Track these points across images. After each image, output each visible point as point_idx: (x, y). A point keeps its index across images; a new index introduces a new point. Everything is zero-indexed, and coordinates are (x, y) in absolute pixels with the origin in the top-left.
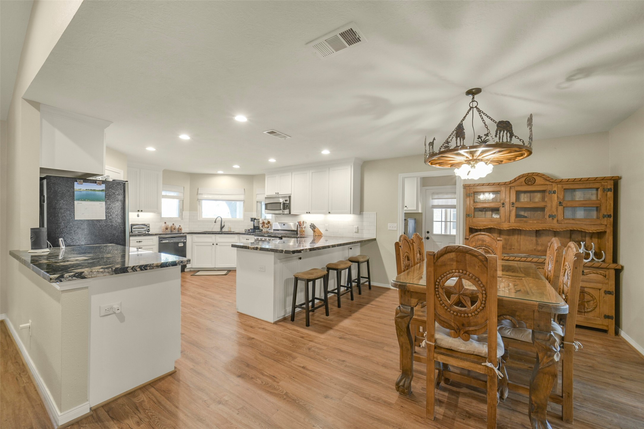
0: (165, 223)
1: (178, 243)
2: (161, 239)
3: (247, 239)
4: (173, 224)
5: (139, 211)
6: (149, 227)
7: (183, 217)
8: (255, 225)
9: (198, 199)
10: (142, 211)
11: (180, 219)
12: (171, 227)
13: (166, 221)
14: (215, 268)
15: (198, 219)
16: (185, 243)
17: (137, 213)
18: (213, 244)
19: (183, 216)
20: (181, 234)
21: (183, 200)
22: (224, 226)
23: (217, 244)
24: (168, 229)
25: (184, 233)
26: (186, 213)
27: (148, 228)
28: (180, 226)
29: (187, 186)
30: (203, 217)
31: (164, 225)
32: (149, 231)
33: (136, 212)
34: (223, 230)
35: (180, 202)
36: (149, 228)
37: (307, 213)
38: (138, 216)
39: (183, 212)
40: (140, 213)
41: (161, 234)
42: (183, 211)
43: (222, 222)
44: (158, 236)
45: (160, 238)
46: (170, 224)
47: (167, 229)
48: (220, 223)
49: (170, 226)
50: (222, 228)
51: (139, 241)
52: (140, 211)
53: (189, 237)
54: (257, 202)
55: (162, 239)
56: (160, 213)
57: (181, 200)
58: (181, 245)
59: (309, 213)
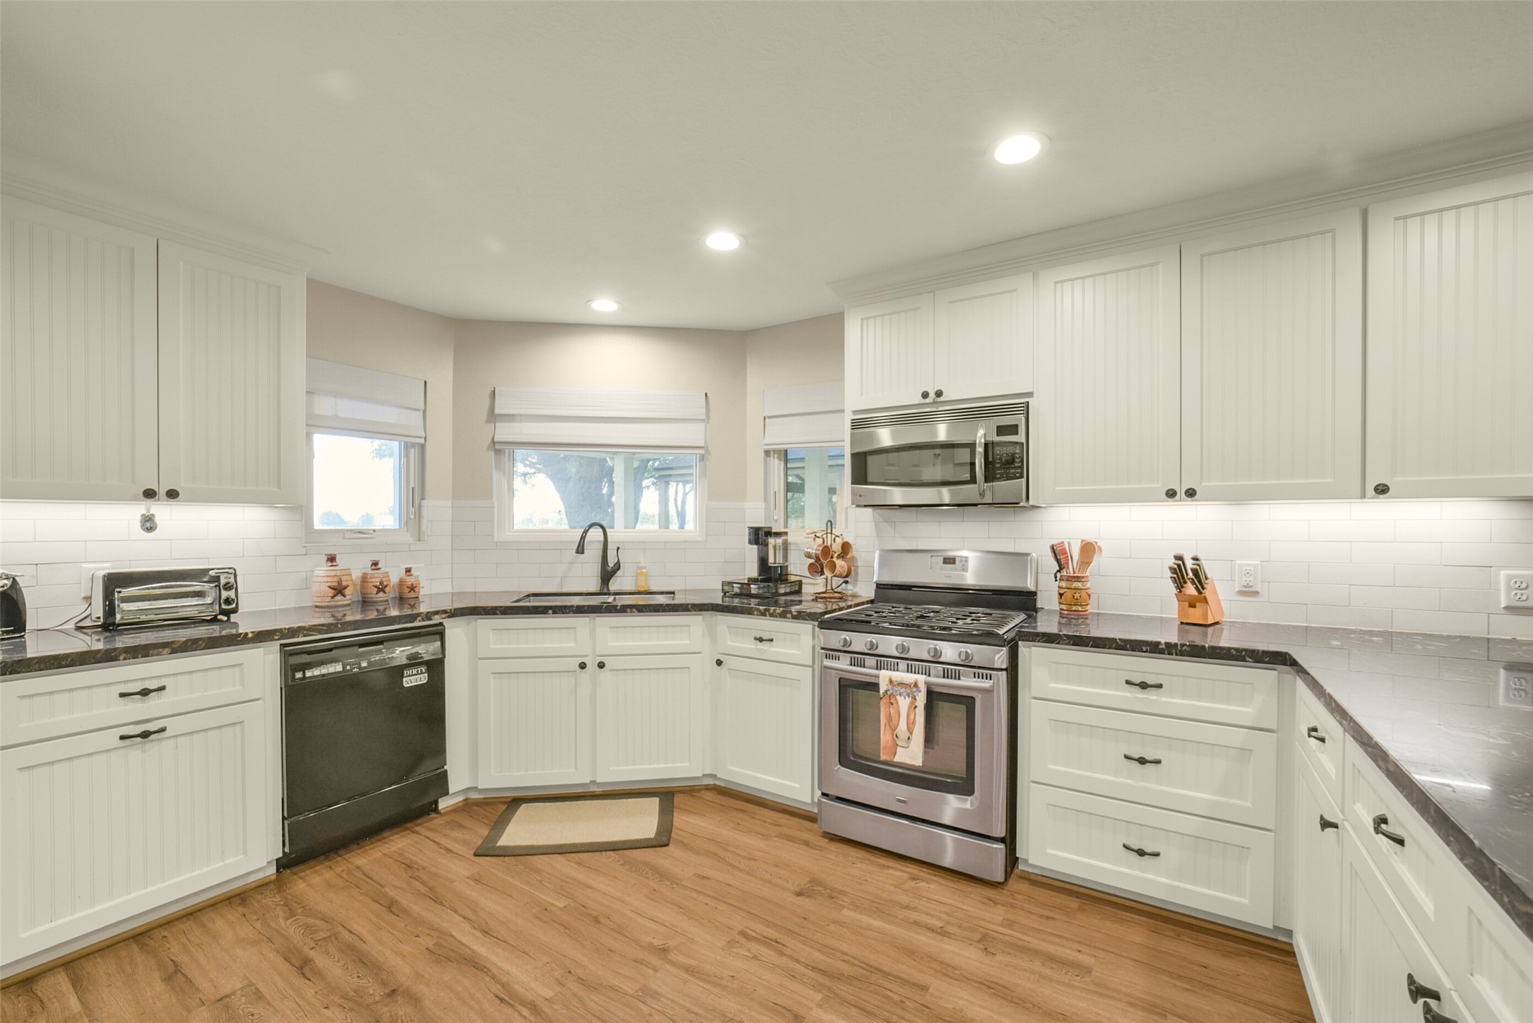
0: (332, 559)
1: (399, 671)
2: (294, 660)
3: (761, 640)
4: (375, 564)
5: (149, 494)
6: (228, 587)
7: (424, 527)
8: (771, 560)
9: (493, 442)
10: (172, 494)
11: (407, 537)
12: (365, 579)
13: (332, 551)
14: (593, 782)
15: (496, 538)
16: (436, 667)
17: (139, 509)
18: (583, 666)
19: (424, 521)
20: (413, 618)
21: (423, 447)
22: (618, 566)
23: (601, 665)
24: (347, 592)
25: (428, 616)
26: (438, 509)
27: (225, 594)
28: (408, 571)
29: (442, 376)
30: (518, 525)
31: (322, 571)
32: (235, 611)
33: (134, 499)
34: (614, 586)
35: (407, 456)
36: (232, 594)
37: (1171, 494)
38: (148, 524)
39: (424, 503)
40: (162, 511)
41: (293, 632)
42: (423, 498)
43: (609, 546)
44: (274, 647)
45: (286, 652)
46: (354, 567)
47: (339, 590)
48: (600, 553)
49: (356, 575)
50: (607, 574)
51: (137, 687)
52: (162, 492)
53: (456, 632)
54: (767, 453)
55: (306, 658)
56: (300, 508)
57: (413, 445)
58: (415, 679)
59: (1191, 493)
